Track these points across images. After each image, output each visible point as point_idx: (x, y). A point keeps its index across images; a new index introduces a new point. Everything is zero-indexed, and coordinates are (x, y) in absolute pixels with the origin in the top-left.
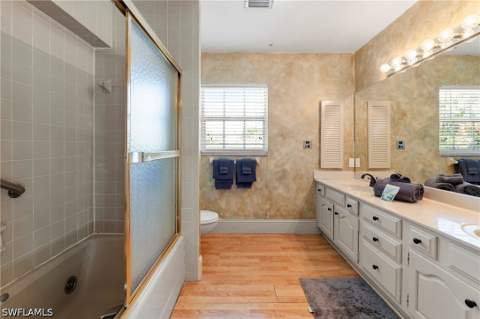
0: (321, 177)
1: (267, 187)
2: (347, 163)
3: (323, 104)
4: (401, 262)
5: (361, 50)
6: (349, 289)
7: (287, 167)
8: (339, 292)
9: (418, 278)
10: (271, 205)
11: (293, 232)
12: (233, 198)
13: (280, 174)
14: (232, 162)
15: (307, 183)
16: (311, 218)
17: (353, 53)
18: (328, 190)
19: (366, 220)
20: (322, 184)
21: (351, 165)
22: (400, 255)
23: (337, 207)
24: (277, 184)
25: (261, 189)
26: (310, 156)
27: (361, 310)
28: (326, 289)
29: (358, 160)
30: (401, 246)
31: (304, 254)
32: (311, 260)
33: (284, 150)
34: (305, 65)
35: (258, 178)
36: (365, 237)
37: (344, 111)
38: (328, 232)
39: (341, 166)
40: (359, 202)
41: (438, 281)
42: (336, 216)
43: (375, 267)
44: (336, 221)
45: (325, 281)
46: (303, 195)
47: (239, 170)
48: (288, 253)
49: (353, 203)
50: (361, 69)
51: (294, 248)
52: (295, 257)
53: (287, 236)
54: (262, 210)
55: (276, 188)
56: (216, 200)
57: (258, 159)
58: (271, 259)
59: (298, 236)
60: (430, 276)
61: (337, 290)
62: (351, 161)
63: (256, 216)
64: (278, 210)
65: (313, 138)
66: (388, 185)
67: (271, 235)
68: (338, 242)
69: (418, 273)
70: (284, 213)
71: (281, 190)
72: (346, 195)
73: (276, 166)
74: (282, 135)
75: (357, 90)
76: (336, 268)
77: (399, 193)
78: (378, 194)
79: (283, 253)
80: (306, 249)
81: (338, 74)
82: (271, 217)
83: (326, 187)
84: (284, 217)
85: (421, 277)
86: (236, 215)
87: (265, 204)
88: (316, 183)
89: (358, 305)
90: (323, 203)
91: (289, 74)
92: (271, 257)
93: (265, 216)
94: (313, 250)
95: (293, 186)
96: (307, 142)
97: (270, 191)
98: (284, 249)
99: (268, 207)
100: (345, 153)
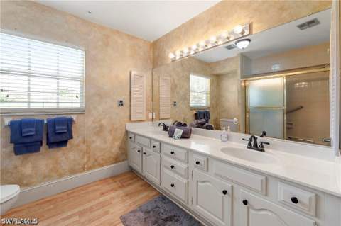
0: (131, 128)
1: (84, 142)
2: (148, 116)
3: (133, 73)
4: (188, 178)
5: (157, 41)
6: (156, 207)
7: (104, 122)
8: (151, 213)
9: (197, 185)
10: (89, 157)
11: (109, 176)
12: (43, 161)
13: (98, 129)
14: (42, 122)
15: (120, 134)
16: (123, 160)
17: (152, 41)
18: (138, 137)
19: (166, 154)
20: (132, 133)
21: (150, 117)
22: (187, 174)
23: (144, 148)
24: (94, 138)
25: (78, 145)
26: (123, 112)
27: (166, 220)
28: (142, 215)
29: (154, 113)
30: (188, 168)
31: (120, 192)
32: (127, 195)
33: (100, 108)
34: (120, 41)
35: (74, 135)
36: (165, 167)
37: (146, 80)
38: (138, 168)
39: (144, 118)
40: (161, 143)
41: (208, 184)
42: (144, 155)
43: (172, 185)
44: (144, 158)
45: (140, 209)
46: (118, 143)
47: (51, 130)
48: (108, 197)
49: (157, 144)
50: (156, 54)
51: (112, 190)
52: (113, 198)
53: (105, 180)
54: (79, 164)
55: (94, 142)
56: (16, 167)
57: (74, 117)
58: (91, 209)
59: (114, 177)
60: (204, 182)
61: (149, 212)
62: (150, 114)
63: (73, 172)
64: (96, 160)
65: (125, 98)
66: (177, 129)
67: (89, 185)
68: (145, 173)
69: (197, 182)
70: (102, 162)
71: (98, 143)
72: (151, 139)
73: (94, 122)
74: (99, 95)
75: (154, 68)
76: (145, 194)
77: (183, 134)
78: (171, 136)
79: (102, 199)
80: (122, 187)
81: (142, 53)
82: (90, 168)
83: (135, 134)
84: (101, 165)
85: (199, 184)
86: (46, 177)
87: (83, 158)
88: (127, 132)
89: (164, 217)
90: (134, 147)
91: (107, 45)
92: (92, 208)
93: (83, 169)
94: (128, 185)
95: (109, 138)
96: (121, 101)
97: (87, 146)
98: (103, 194)
99: (86, 160)
100: (147, 110)
